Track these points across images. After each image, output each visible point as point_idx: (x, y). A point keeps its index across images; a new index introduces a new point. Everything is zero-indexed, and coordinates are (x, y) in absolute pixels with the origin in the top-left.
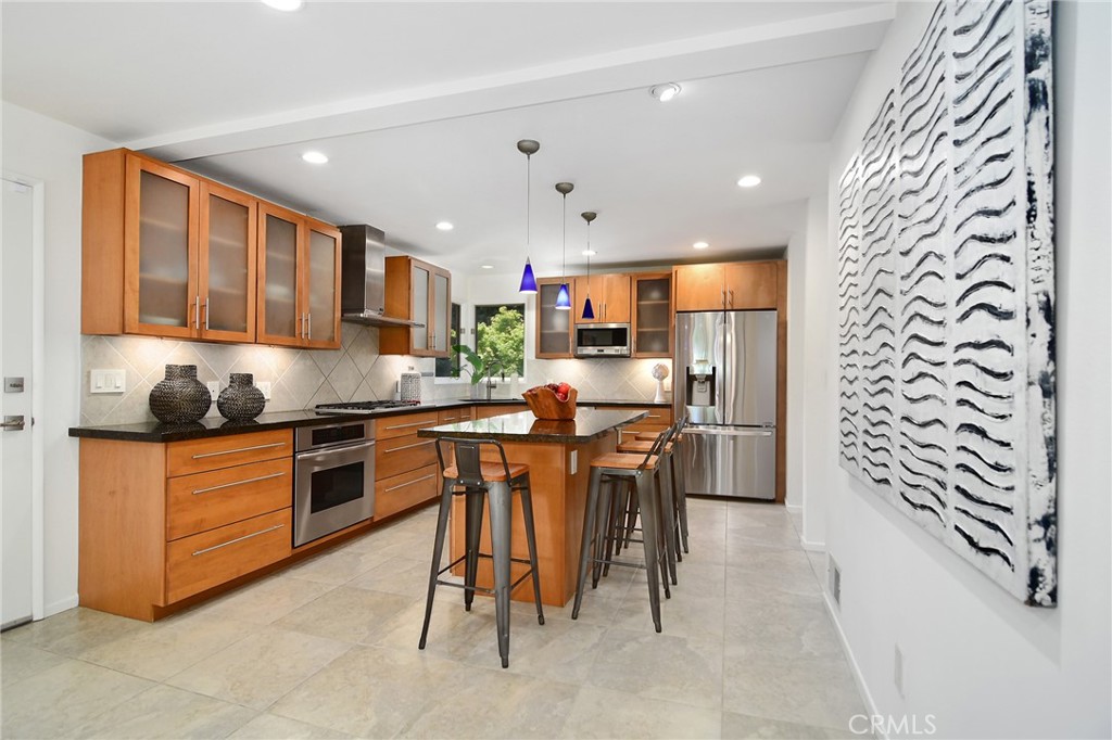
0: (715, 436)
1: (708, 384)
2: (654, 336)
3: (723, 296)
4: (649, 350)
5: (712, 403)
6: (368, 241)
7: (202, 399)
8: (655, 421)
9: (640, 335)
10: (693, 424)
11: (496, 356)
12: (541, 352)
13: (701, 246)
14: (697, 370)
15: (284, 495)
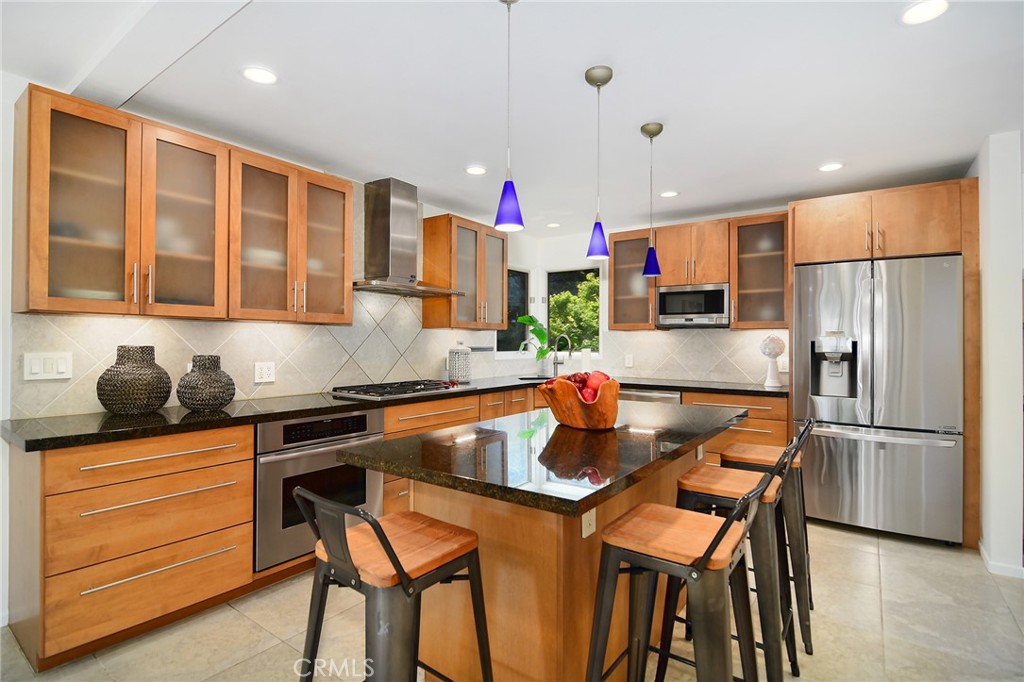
0: (855, 441)
1: (845, 365)
2: (763, 299)
3: (867, 238)
4: (755, 318)
5: (853, 393)
6: (394, 201)
7: (160, 387)
8: (763, 414)
9: (742, 299)
10: (820, 422)
11: (580, 327)
12: (615, 322)
13: (831, 168)
14: (826, 345)
15: (243, 507)
